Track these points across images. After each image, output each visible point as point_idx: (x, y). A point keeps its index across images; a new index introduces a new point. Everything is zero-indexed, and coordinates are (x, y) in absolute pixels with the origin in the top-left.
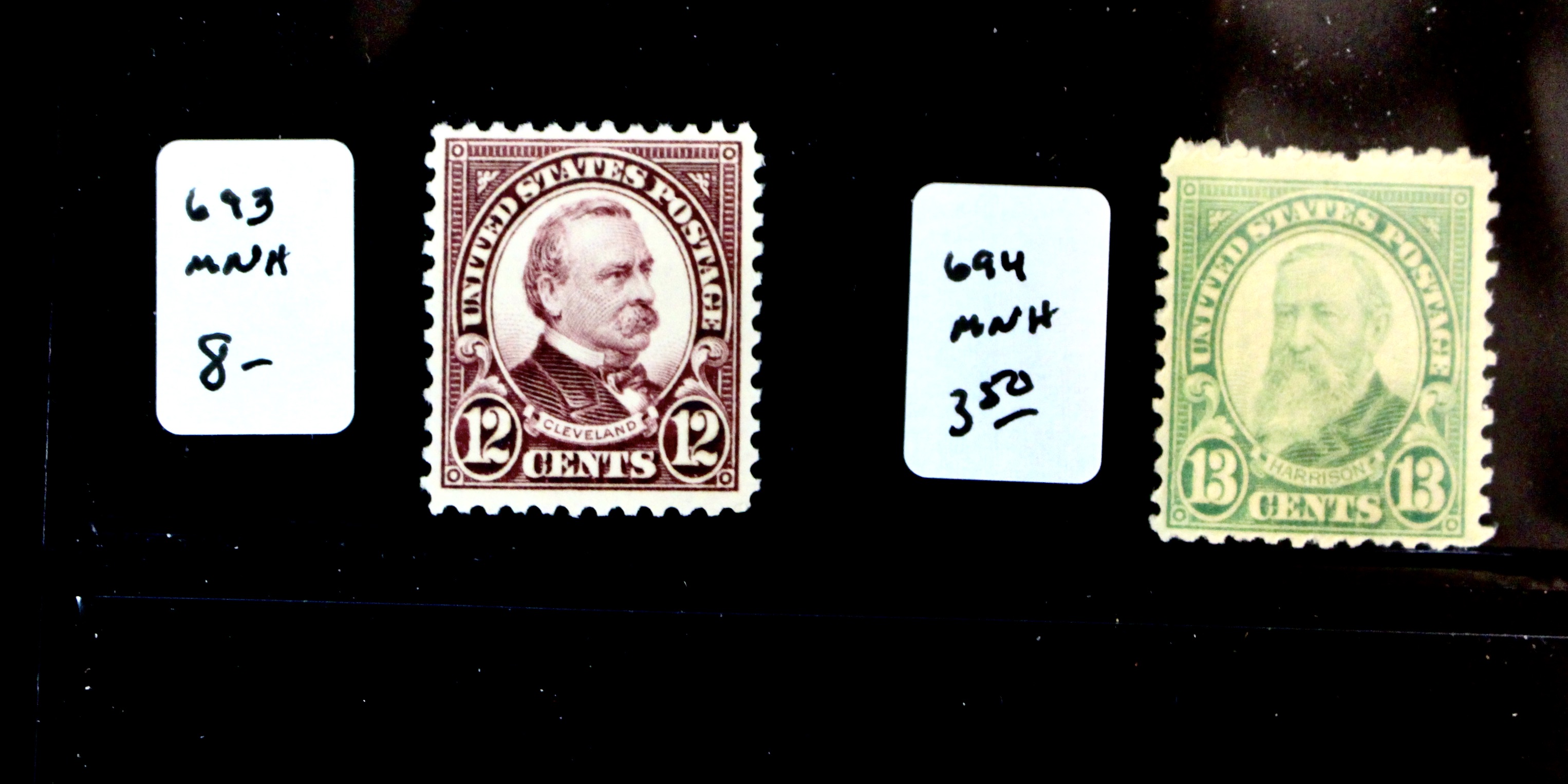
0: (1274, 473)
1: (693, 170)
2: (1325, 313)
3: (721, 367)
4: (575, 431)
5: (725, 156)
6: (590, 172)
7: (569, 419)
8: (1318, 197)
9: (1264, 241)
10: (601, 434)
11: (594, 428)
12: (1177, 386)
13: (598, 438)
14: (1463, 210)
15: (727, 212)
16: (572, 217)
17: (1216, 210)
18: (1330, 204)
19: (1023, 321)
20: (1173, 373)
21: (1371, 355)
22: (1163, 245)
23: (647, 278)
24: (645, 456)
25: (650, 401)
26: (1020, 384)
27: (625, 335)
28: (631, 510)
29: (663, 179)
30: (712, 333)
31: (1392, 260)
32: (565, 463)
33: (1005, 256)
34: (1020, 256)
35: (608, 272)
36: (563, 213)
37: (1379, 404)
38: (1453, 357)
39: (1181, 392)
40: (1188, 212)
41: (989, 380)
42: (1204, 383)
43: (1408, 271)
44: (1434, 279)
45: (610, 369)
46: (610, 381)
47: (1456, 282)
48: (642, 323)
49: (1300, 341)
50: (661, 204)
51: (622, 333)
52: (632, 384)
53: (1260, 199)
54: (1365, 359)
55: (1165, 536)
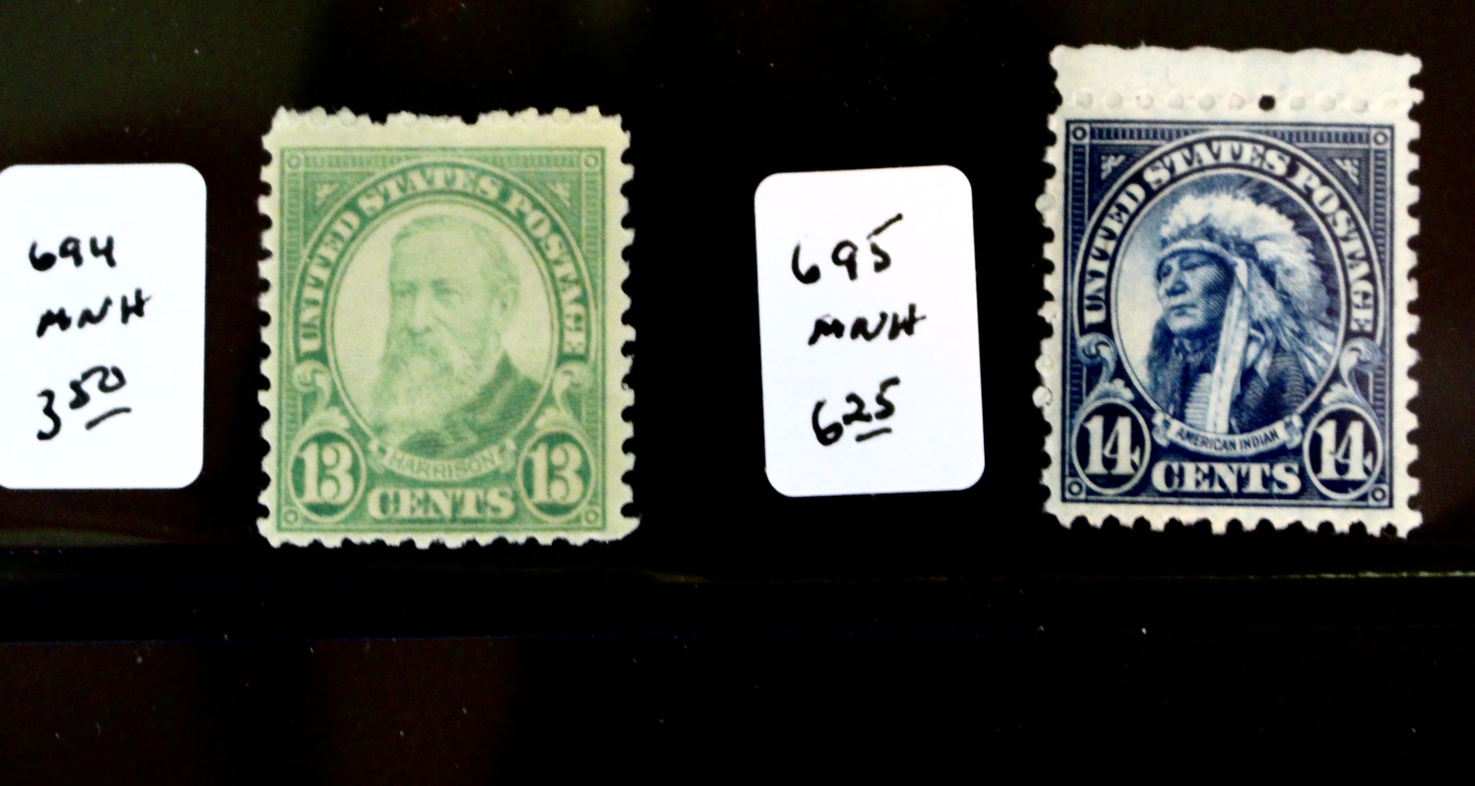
0: (395, 468)
2: (447, 291)
8: (435, 165)
9: (377, 215)
12: (284, 375)
14: (596, 174)
17: (323, 183)
18: (449, 171)
19: (115, 312)
20: (281, 362)
21: (498, 335)
22: (265, 223)
26: (112, 381)
31: (519, 230)
33: (93, 242)
34: (110, 242)
37: (509, 387)
38: (588, 333)
39: (290, 383)
40: (293, 185)
41: (78, 377)
42: (315, 372)
43: (536, 242)
44: (565, 249)
47: (588, 251)
49: (418, 323)
53: (371, 170)
54: (492, 339)
55: (275, 541)
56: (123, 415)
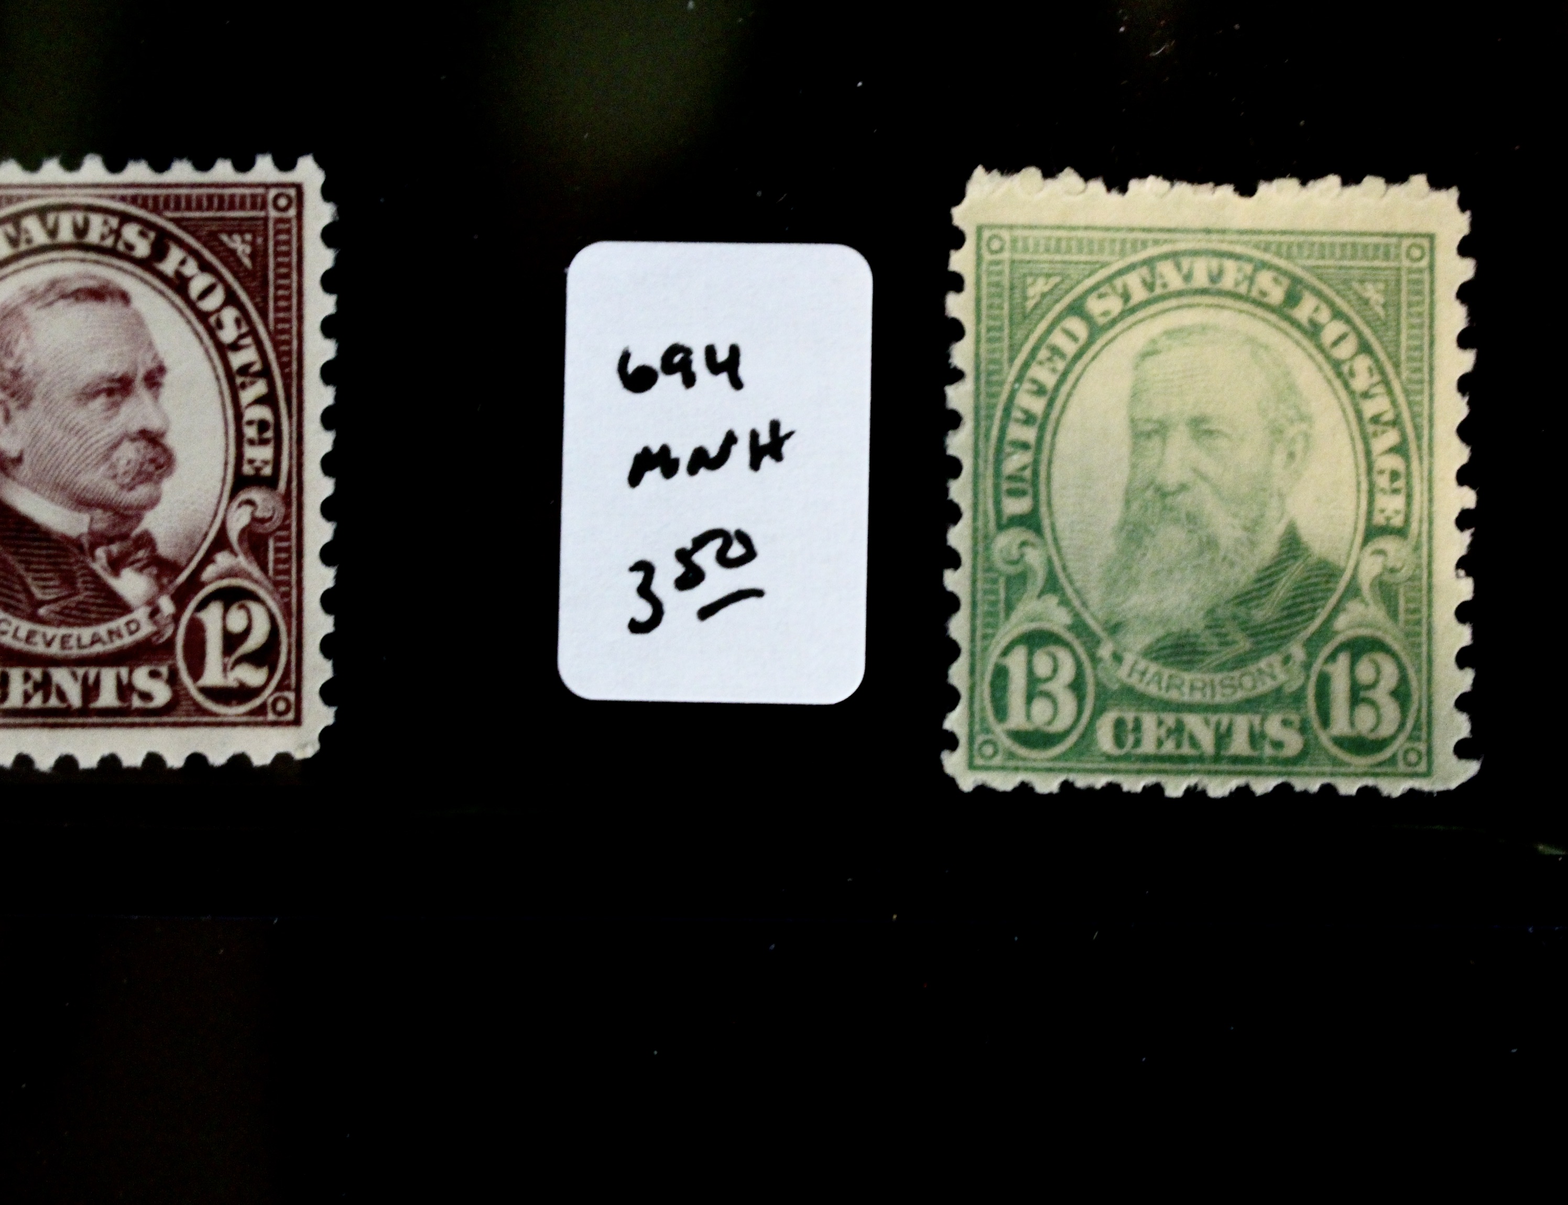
0: (1134, 680)
1: (227, 229)
2: (1210, 433)
3: (271, 533)
4: (44, 635)
5: (276, 207)
6: (66, 234)
7: (33, 618)
8: (1195, 253)
9: (1113, 322)
10: (86, 640)
11: (75, 631)
12: (980, 548)
13: (80, 647)
14: (1420, 271)
15: (281, 292)
16: (39, 304)
17: (1037, 276)
18: (1214, 263)
19: (741, 453)
20: (975, 530)
21: (1281, 496)
22: (956, 330)
23: (156, 397)
24: (154, 675)
25: (162, 589)
26: (736, 550)
27: (122, 487)
28: (132, 758)
29: (181, 244)
30: (258, 481)
31: (1312, 349)
32: (29, 686)
33: (710, 352)
34: (734, 351)
35: (95, 389)
36: (24, 298)
37: (1296, 571)
38: (1409, 497)
39: (988, 559)
40: (995, 279)
41: (689, 545)
42: (1023, 544)
43: (1336, 365)
44: (1377, 378)
45: (98, 539)
46: (101, 559)
47: (1410, 381)
48: (151, 468)
49: (1172, 475)
50: (177, 282)
51: (117, 484)
52: (132, 563)
53: (1105, 258)
54: (1274, 502)
55: (967, 783)
56: (752, 601)
